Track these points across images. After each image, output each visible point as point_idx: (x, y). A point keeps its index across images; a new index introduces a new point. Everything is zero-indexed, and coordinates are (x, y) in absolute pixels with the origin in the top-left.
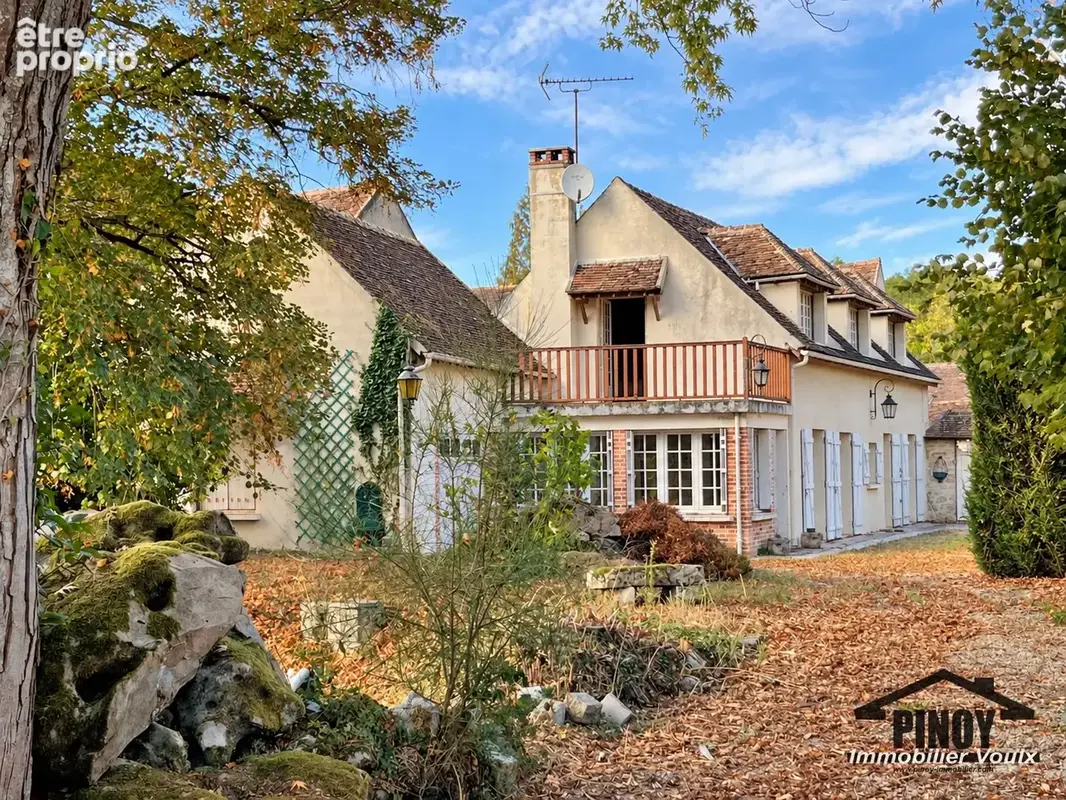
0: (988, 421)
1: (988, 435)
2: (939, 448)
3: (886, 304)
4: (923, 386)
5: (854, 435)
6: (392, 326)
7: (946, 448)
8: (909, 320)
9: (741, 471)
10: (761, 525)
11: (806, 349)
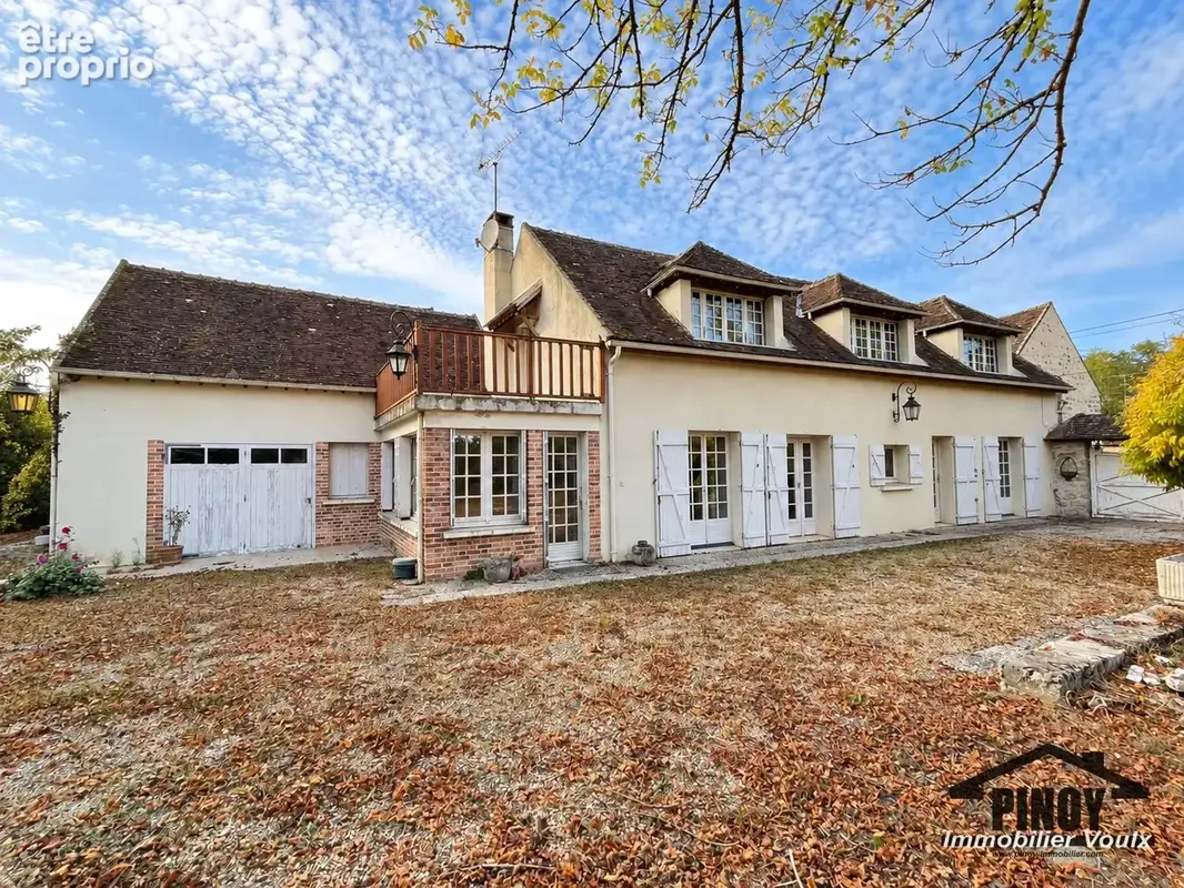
2: (1065, 449)
7: (1076, 448)
10: (483, 542)
11: (617, 339)
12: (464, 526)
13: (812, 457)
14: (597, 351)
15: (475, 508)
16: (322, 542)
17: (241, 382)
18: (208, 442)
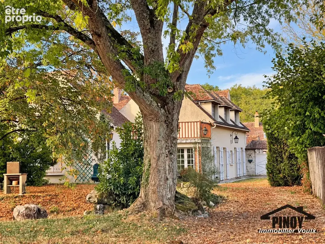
0: (272, 146)
1: (272, 149)
2: (249, 152)
3: (234, 107)
4: (245, 132)
5: (227, 149)
6: (104, 118)
7: (252, 152)
8: (240, 111)
9: (199, 160)
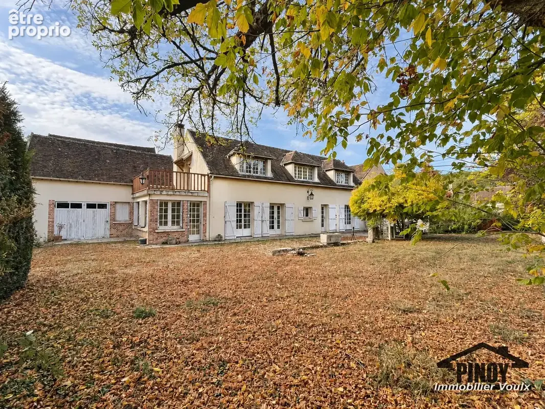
10: (168, 233)
11: (213, 174)
12: (162, 228)
13: (280, 210)
14: (206, 177)
15: (166, 224)
16: (112, 236)
17: (83, 180)
18: (70, 201)
